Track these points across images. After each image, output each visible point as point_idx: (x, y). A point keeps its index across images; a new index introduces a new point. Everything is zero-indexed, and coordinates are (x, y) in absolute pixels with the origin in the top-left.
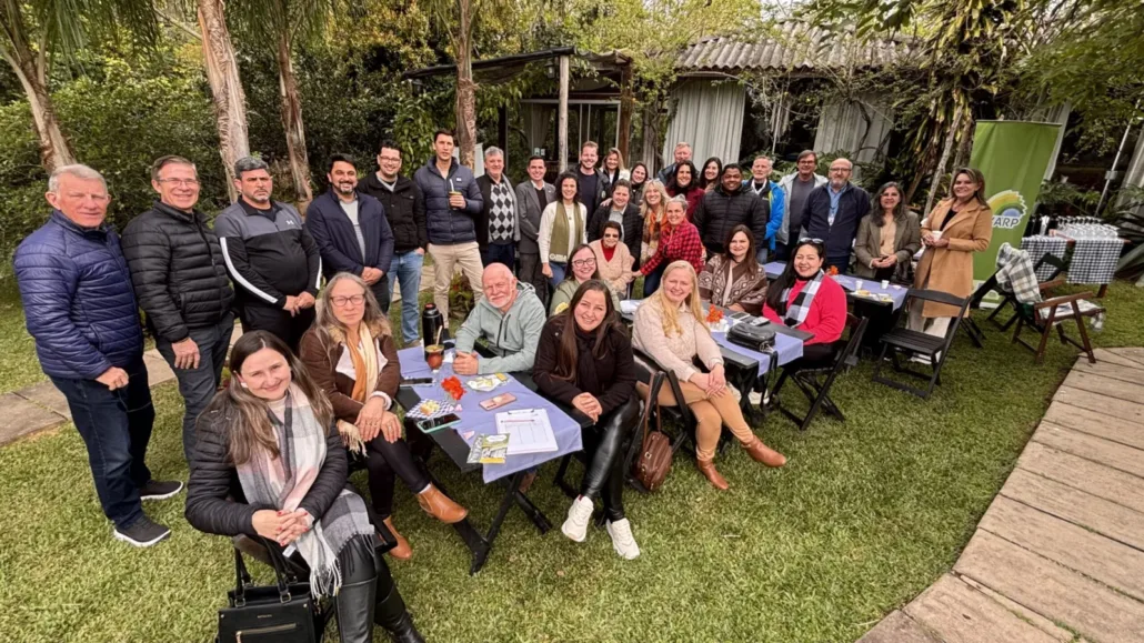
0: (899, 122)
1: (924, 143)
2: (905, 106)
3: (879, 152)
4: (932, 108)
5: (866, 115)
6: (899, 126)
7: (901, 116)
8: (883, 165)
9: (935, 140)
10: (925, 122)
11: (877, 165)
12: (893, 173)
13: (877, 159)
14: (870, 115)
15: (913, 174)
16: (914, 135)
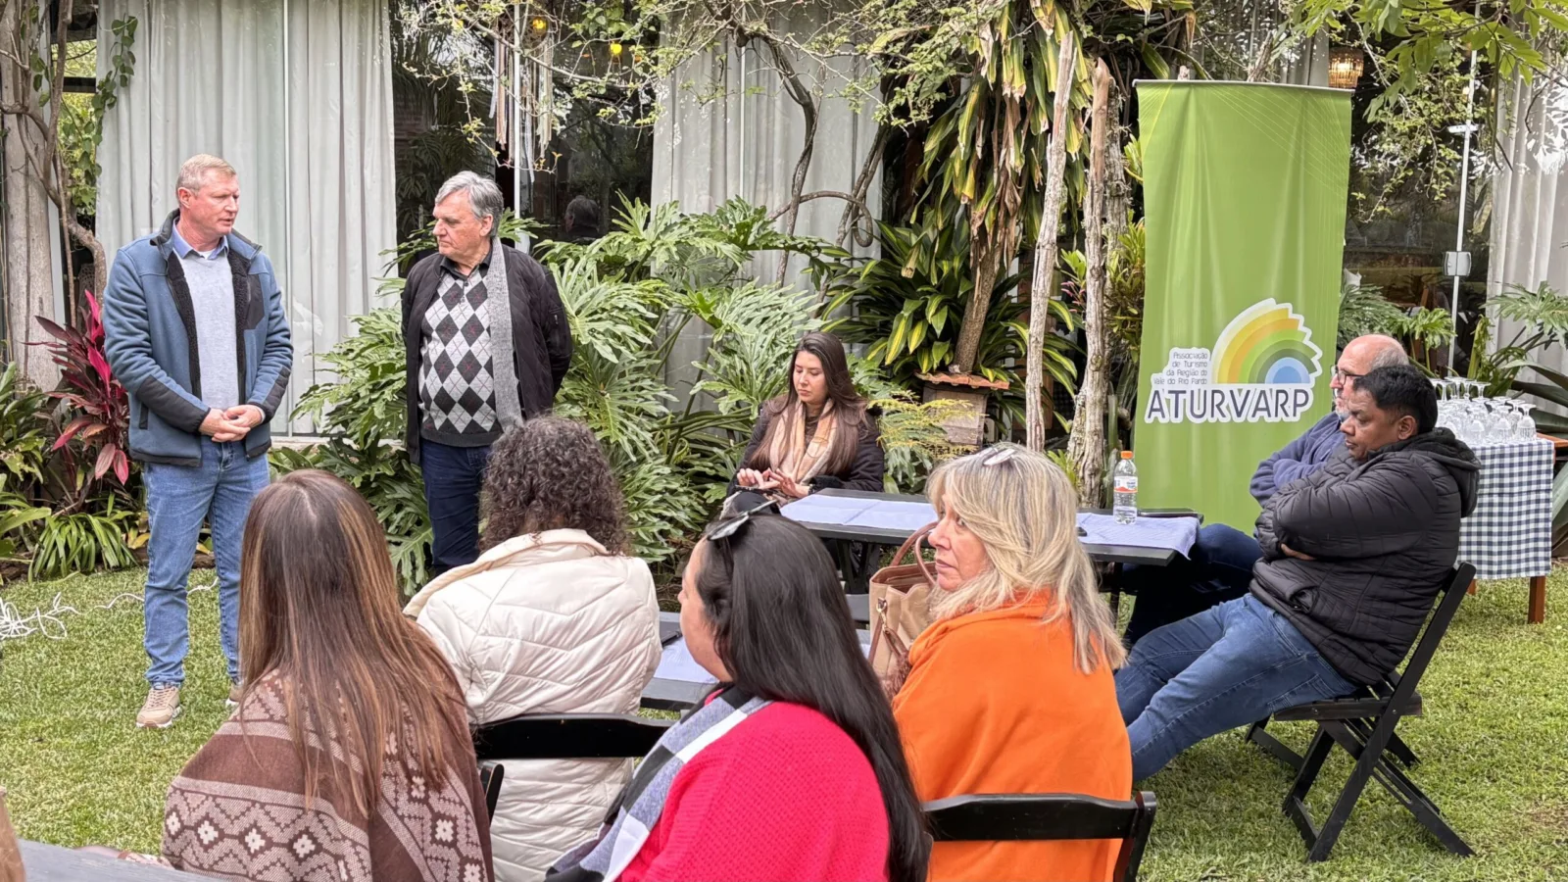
0: (899, 100)
1: (984, 168)
2: (907, 50)
3: (855, 210)
4: (986, 53)
5: (795, 83)
6: (902, 111)
7: (903, 81)
8: (875, 252)
9: (1012, 158)
10: (973, 98)
11: (858, 252)
12: (906, 273)
13: (855, 231)
14: (809, 83)
15: (967, 273)
16: (949, 144)
